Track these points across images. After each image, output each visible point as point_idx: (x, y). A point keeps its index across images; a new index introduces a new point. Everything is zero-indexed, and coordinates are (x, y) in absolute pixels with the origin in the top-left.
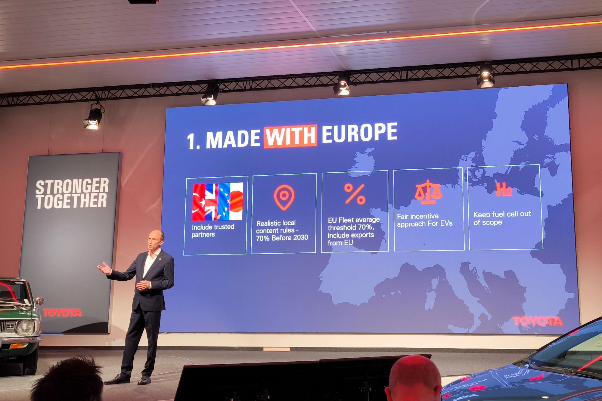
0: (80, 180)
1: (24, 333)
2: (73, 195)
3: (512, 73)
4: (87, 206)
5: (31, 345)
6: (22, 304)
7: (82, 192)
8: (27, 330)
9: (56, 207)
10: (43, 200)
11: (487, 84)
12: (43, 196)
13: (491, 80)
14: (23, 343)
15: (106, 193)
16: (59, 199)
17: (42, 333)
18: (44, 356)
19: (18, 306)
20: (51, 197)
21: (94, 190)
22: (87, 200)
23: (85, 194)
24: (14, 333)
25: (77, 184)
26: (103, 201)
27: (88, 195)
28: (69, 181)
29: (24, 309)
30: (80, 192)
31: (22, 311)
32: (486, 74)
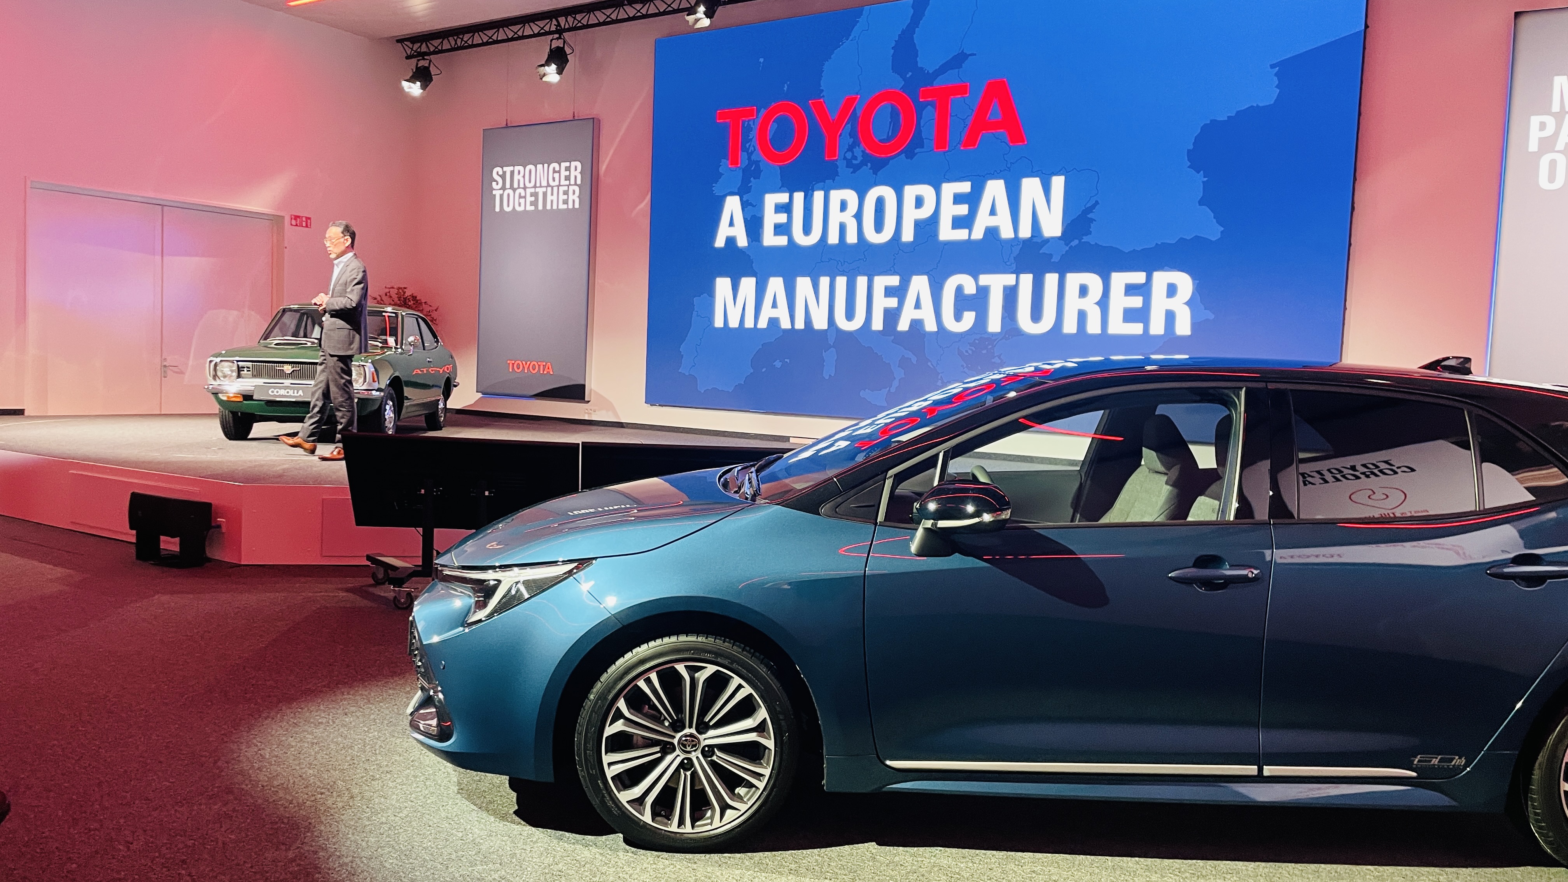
0: (546, 165)
2: (537, 190)
4: (555, 207)
7: (548, 185)
9: (518, 209)
10: (501, 196)
12: (501, 192)
15: (577, 185)
16: (520, 197)
20: (511, 192)
21: (563, 182)
22: (555, 198)
23: (552, 187)
25: (541, 173)
26: (574, 199)
27: (555, 189)
28: (532, 168)
30: (546, 185)
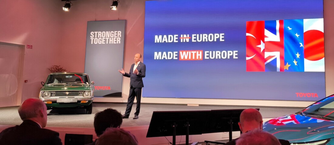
0: (109, 32)
1: (87, 96)
2: (106, 38)
5: (89, 101)
6: (85, 84)
8: (88, 95)
9: (99, 43)
14: (86, 101)
15: (120, 37)
17: (94, 96)
18: (95, 106)
20: (97, 39)
21: (115, 36)
23: (111, 38)
24: (82, 96)
26: (119, 41)
29: (87, 86)
30: (109, 37)
31: (85, 87)
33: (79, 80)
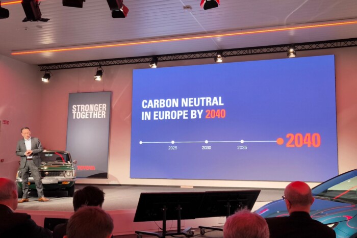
0: (93, 105)
2: (90, 112)
3: (306, 50)
4: (96, 117)
5: (71, 182)
6: (67, 163)
7: (94, 111)
8: (69, 176)
9: (82, 118)
10: (76, 114)
11: (292, 56)
13: (294, 53)
14: (68, 182)
15: (105, 111)
16: (83, 114)
17: (76, 177)
19: (65, 164)
20: (80, 113)
21: (99, 110)
22: (96, 115)
24: (63, 177)
25: (91, 107)
26: (104, 115)
27: (97, 112)
28: (88, 105)
29: (68, 166)
32: (291, 50)
33: (59, 159)
